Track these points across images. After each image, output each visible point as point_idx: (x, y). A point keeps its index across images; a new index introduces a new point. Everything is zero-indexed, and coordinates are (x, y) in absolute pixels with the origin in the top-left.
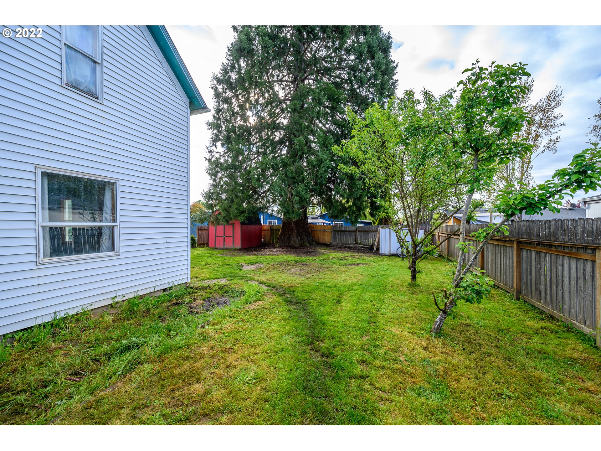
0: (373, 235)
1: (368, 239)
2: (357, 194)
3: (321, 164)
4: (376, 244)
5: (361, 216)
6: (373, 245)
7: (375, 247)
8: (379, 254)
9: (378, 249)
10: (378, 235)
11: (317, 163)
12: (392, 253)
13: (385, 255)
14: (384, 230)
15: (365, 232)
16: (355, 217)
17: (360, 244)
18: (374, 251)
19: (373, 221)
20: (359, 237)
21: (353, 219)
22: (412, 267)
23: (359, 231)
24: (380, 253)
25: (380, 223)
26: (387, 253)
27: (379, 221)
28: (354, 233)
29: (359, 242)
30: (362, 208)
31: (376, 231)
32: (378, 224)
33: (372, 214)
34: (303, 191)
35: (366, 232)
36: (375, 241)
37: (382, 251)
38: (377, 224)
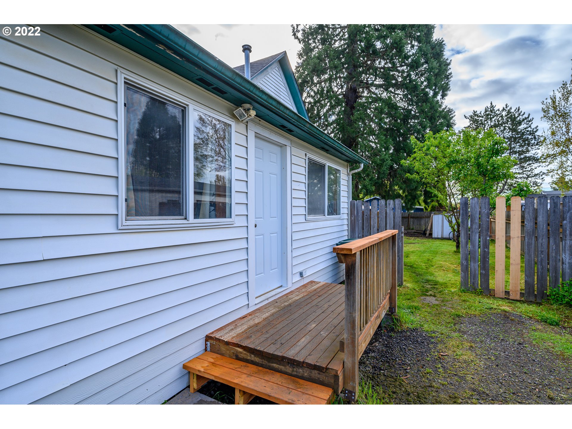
0: (425, 221)
1: (420, 225)
2: (413, 186)
3: (383, 163)
4: (429, 228)
5: (415, 203)
6: (426, 230)
7: (428, 232)
8: (432, 238)
9: (431, 234)
10: (431, 221)
11: (380, 162)
12: (444, 237)
13: (438, 238)
14: (437, 215)
15: (417, 218)
16: (411, 204)
17: (413, 229)
18: (427, 235)
19: (425, 207)
20: (411, 223)
21: (409, 207)
22: (457, 240)
23: (412, 217)
24: (433, 236)
25: (433, 209)
26: (440, 236)
27: (431, 207)
28: (407, 219)
29: (411, 227)
30: (417, 197)
31: (429, 217)
32: (431, 211)
33: (425, 202)
34: (369, 185)
35: (419, 218)
36: (427, 227)
37: (435, 235)
38: (429, 210)
